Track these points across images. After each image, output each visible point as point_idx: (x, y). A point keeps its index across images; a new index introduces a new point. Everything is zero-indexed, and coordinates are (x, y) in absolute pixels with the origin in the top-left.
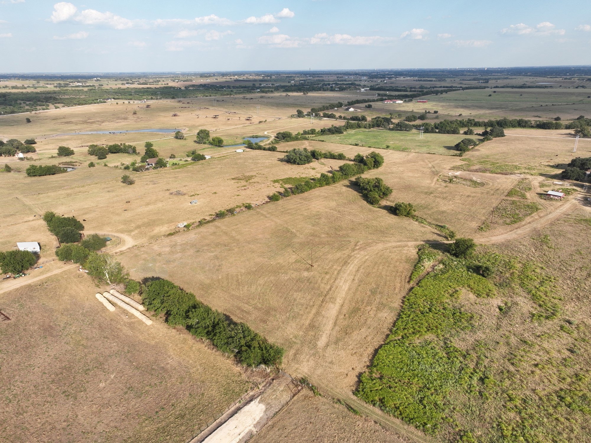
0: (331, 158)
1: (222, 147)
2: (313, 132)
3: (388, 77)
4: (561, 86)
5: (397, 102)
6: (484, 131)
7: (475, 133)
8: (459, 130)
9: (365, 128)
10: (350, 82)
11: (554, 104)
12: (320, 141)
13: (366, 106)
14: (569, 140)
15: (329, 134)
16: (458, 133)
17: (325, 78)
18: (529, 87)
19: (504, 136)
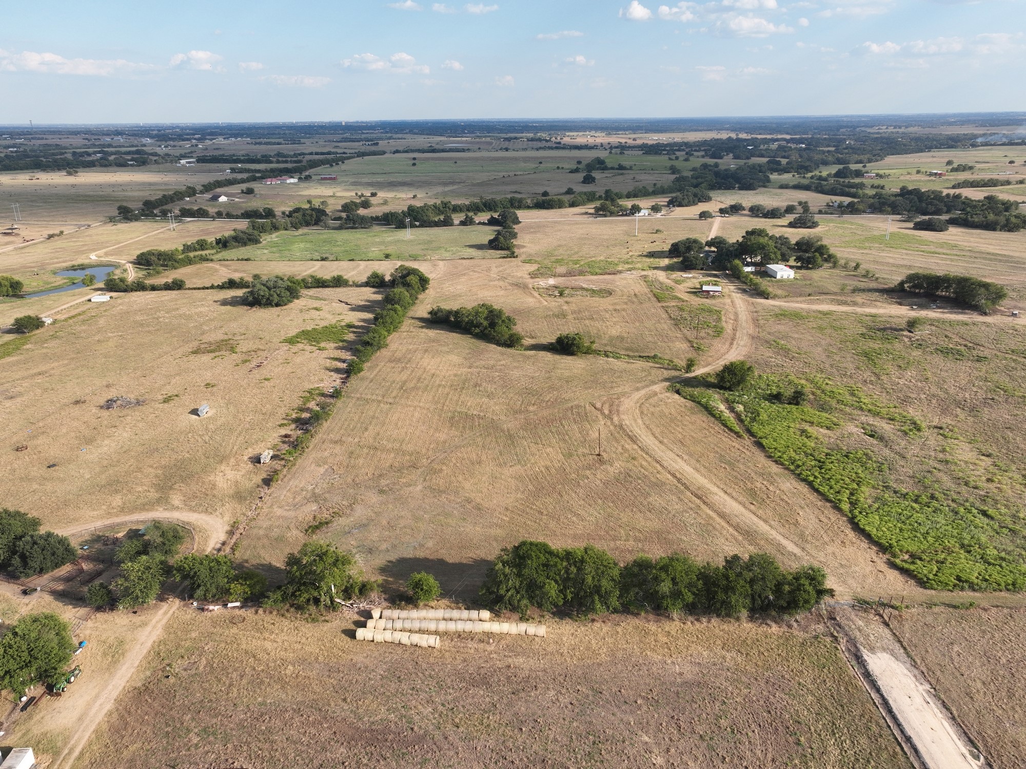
0: (318, 287)
1: (22, 297)
2: (202, 245)
3: (195, 139)
4: (479, 148)
5: (288, 181)
6: (489, 217)
7: (477, 222)
8: (452, 220)
9: (286, 230)
10: (134, 149)
11: (517, 173)
12: (242, 260)
13: (242, 191)
14: (602, 221)
15: (238, 247)
16: (452, 225)
17: (64, 142)
18: (443, 151)
19: (520, 222)
